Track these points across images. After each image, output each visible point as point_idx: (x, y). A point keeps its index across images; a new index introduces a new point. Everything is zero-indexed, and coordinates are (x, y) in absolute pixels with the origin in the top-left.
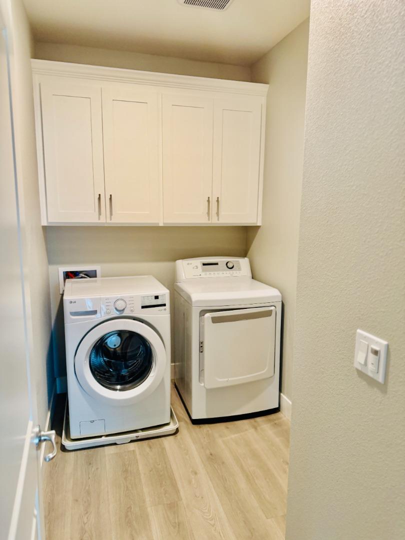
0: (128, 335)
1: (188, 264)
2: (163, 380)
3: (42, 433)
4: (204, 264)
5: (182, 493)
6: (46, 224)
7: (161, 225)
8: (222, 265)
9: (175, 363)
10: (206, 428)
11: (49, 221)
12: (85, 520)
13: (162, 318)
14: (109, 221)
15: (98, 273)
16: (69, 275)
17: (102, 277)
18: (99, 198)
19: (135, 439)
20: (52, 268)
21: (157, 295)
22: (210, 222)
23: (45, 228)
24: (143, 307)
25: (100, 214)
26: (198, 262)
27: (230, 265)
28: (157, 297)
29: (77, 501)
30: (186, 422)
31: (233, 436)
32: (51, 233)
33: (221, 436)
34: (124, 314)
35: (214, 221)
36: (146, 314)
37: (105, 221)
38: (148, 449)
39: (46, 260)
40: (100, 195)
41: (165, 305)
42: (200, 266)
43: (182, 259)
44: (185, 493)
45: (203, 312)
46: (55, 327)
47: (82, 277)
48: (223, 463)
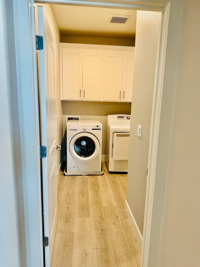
0: (87, 139)
1: (112, 117)
2: (98, 155)
3: (58, 146)
4: (118, 117)
5: (100, 189)
6: (62, 100)
7: (102, 101)
8: (125, 118)
9: (106, 155)
10: (113, 175)
11: (63, 99)
12: (69, 191)
13: (99, 134)
14: (83, 99)
15: (80, 119)
16: (69, 119)
17: (81, 120)
18: (80, 91)
19: (88, 174)
20: (64, 116)
21: (97, 125)
22: (121, 100)
23: (62, 101)
24: (92, 129)
25: (80, 97)
26: (116, 116)
27: (129, 118)
28: (98, 126)
29: (67, 187)
30: (107, 173)
31: (123, 178)
32: (64, 103)
33: (118, 177)
34: (86, 131)
35: (123, 100)
36: (94, 132)
37: (82, 99)
38: (92, 178)
39: (62, 113)
40: (80, 90)
41: (100, 129)
42: (116, 117)
43: (110, 115)
44: (101, 189)
45: (114, 133)
46: (64, 137)
47: (74, 120)
48: (117, 184)
